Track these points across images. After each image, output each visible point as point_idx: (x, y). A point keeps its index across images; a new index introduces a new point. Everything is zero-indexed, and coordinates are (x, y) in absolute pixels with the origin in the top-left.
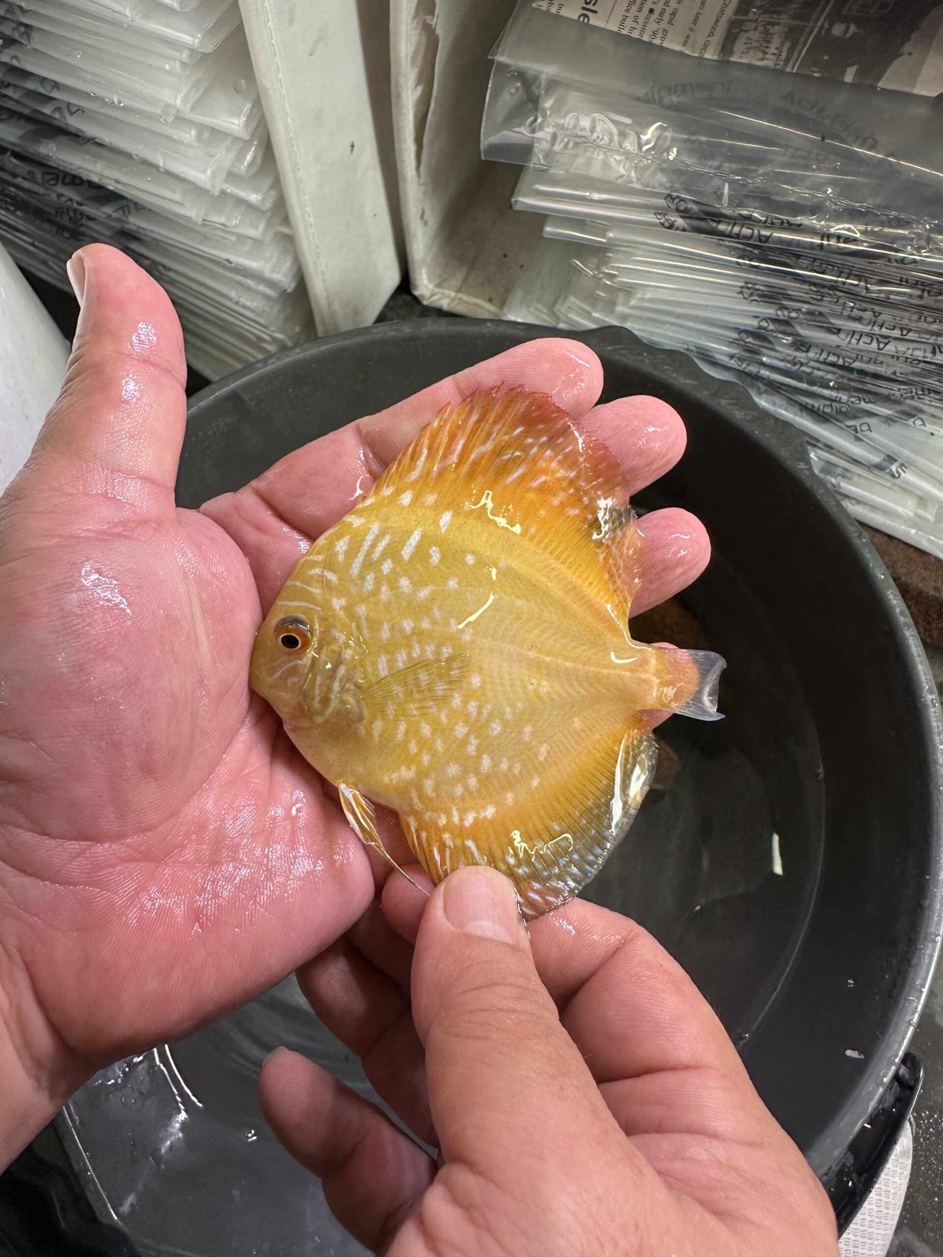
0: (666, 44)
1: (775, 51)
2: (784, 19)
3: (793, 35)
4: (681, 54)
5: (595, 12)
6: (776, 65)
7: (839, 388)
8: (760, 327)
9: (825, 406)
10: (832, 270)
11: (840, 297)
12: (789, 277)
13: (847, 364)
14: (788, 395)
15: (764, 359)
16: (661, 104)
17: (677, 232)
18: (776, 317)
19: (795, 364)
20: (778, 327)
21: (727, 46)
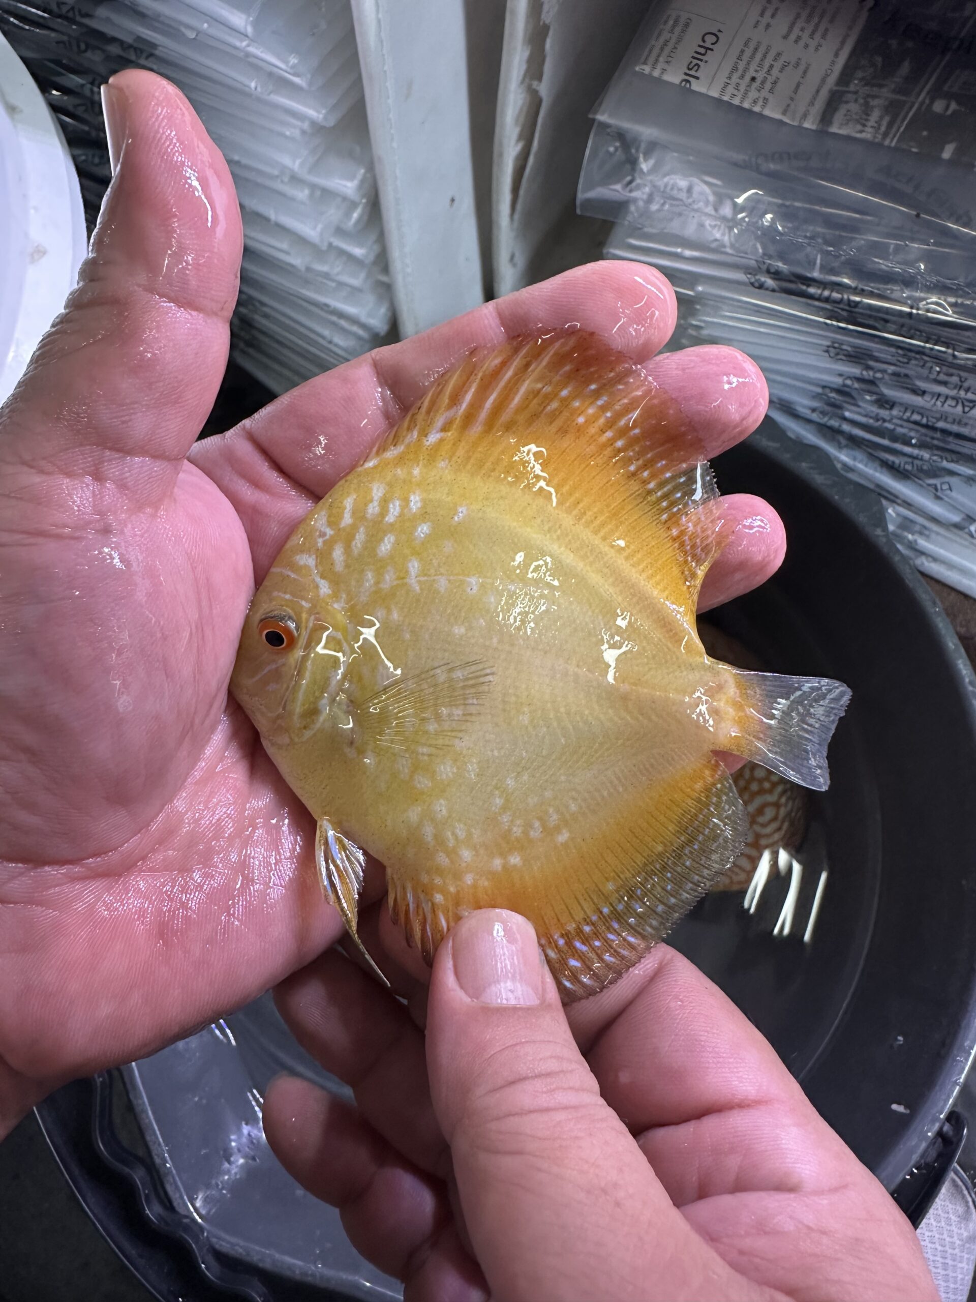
0: (767, 112)
1: (876, 125)
2: (885, 92)
3: (893, 109)
4: (781, 122)
5: (697, 78)
6: (875, 137)
7: (922, 445)
8: (845, 385)
9: (906, 463)
10: (921, 336)
11: (926, 362)
12: (876, 340)
13: (930, 424)
14: (870, 450)
15: (847, 414)
16: (758, 170)
17: (768, 293)
18: (860, 376)
19: (878, 420)
20: (863, 386)
21: (826, 117)
